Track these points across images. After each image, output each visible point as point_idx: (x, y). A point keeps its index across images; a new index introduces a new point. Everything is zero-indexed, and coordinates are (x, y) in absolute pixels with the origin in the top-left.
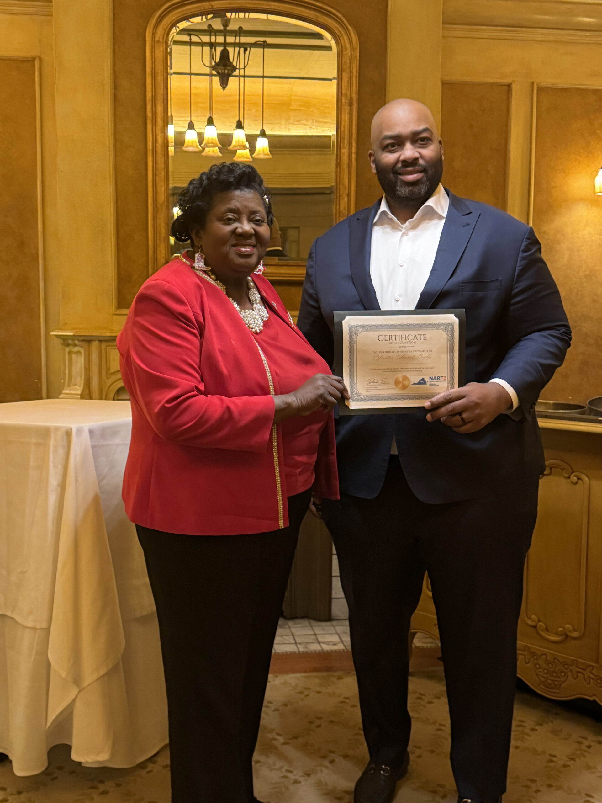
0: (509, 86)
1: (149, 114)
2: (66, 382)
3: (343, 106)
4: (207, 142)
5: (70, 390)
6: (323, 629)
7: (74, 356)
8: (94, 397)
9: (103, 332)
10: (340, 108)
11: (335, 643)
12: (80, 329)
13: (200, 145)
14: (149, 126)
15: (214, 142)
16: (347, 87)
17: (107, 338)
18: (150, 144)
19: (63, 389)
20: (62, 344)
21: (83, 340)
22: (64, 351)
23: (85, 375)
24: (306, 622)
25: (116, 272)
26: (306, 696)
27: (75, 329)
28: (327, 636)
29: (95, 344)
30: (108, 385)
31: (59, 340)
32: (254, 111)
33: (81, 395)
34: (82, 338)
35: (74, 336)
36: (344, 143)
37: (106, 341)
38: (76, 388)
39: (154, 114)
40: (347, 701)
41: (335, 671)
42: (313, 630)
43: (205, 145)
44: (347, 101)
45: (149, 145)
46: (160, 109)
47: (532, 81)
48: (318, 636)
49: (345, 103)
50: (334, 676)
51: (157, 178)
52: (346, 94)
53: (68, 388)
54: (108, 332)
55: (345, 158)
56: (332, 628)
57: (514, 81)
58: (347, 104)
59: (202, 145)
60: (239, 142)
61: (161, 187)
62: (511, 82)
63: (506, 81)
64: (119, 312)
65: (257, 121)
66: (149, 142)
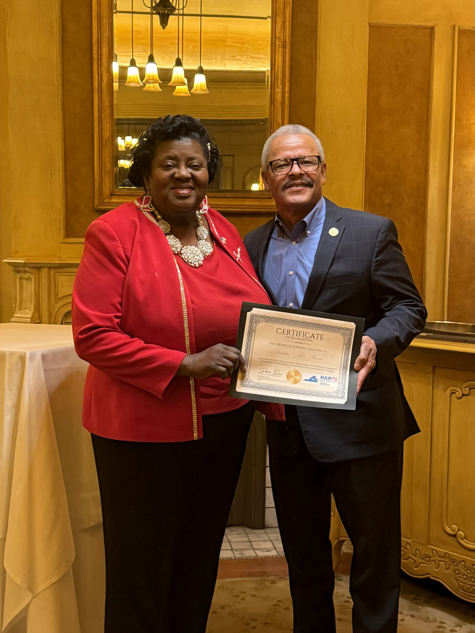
0: (432, 29)
1: (95, 56)
2: (17, 307)
3: (277, 48)
4: (148, 79)
5: (21, 314)
6: (258, 537)
7: (24, 282)
8: (43, 321)
9: (52, 260)
10: (274, 50)
11: (268, 549)
12: (30, 256)
13: (142, 81)
14: (95, 67)
15: (155, 78)
16: (281, 30)
17: (56, 266)
18: (96, 83)
19: (14, 313)
20: (13, 271)
21: (33, 267)
22: (15, 277)
23: (35, 301)
24: (240, 530)
25: (64, 203)
26: (243, 599)
27: (25, 256)
28: (261, 543)
29: (44, 271)
30: (57, 309)
31: (11, 267)
32: (191, 47)
33: (31, 318)
34: (32, 266)
35: (24, 263)
36: (277, 83)
37: (55, 268)
38: (26, 311)
39: (100, 55)
40: (280, 604)
41: (268, 576)
42: (248, 537)
43: (146, 81)
44: (280, 44)
45: (95, 85)
46: (105, 50)
47: (454, 24)
48: (252, 543)
49: (279, 45)
50: (268, 581)
51: (103, 115)
52: (280, 37)
53: (19, 312)
54: (56, 260)
55: (279, 97)
56: (266, 535)
57: (436, 24)
58: (280, 47)
59: (144, 82)
60: (178, 78)
61: (107, 123)
62: (434, 25)
63: (429, 24)
64: (66, 241)
65: (194, 56)
66: (95, 81)
